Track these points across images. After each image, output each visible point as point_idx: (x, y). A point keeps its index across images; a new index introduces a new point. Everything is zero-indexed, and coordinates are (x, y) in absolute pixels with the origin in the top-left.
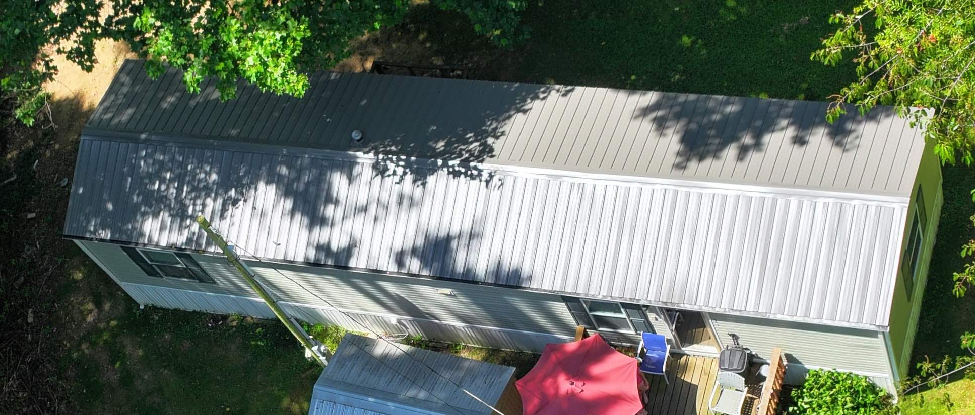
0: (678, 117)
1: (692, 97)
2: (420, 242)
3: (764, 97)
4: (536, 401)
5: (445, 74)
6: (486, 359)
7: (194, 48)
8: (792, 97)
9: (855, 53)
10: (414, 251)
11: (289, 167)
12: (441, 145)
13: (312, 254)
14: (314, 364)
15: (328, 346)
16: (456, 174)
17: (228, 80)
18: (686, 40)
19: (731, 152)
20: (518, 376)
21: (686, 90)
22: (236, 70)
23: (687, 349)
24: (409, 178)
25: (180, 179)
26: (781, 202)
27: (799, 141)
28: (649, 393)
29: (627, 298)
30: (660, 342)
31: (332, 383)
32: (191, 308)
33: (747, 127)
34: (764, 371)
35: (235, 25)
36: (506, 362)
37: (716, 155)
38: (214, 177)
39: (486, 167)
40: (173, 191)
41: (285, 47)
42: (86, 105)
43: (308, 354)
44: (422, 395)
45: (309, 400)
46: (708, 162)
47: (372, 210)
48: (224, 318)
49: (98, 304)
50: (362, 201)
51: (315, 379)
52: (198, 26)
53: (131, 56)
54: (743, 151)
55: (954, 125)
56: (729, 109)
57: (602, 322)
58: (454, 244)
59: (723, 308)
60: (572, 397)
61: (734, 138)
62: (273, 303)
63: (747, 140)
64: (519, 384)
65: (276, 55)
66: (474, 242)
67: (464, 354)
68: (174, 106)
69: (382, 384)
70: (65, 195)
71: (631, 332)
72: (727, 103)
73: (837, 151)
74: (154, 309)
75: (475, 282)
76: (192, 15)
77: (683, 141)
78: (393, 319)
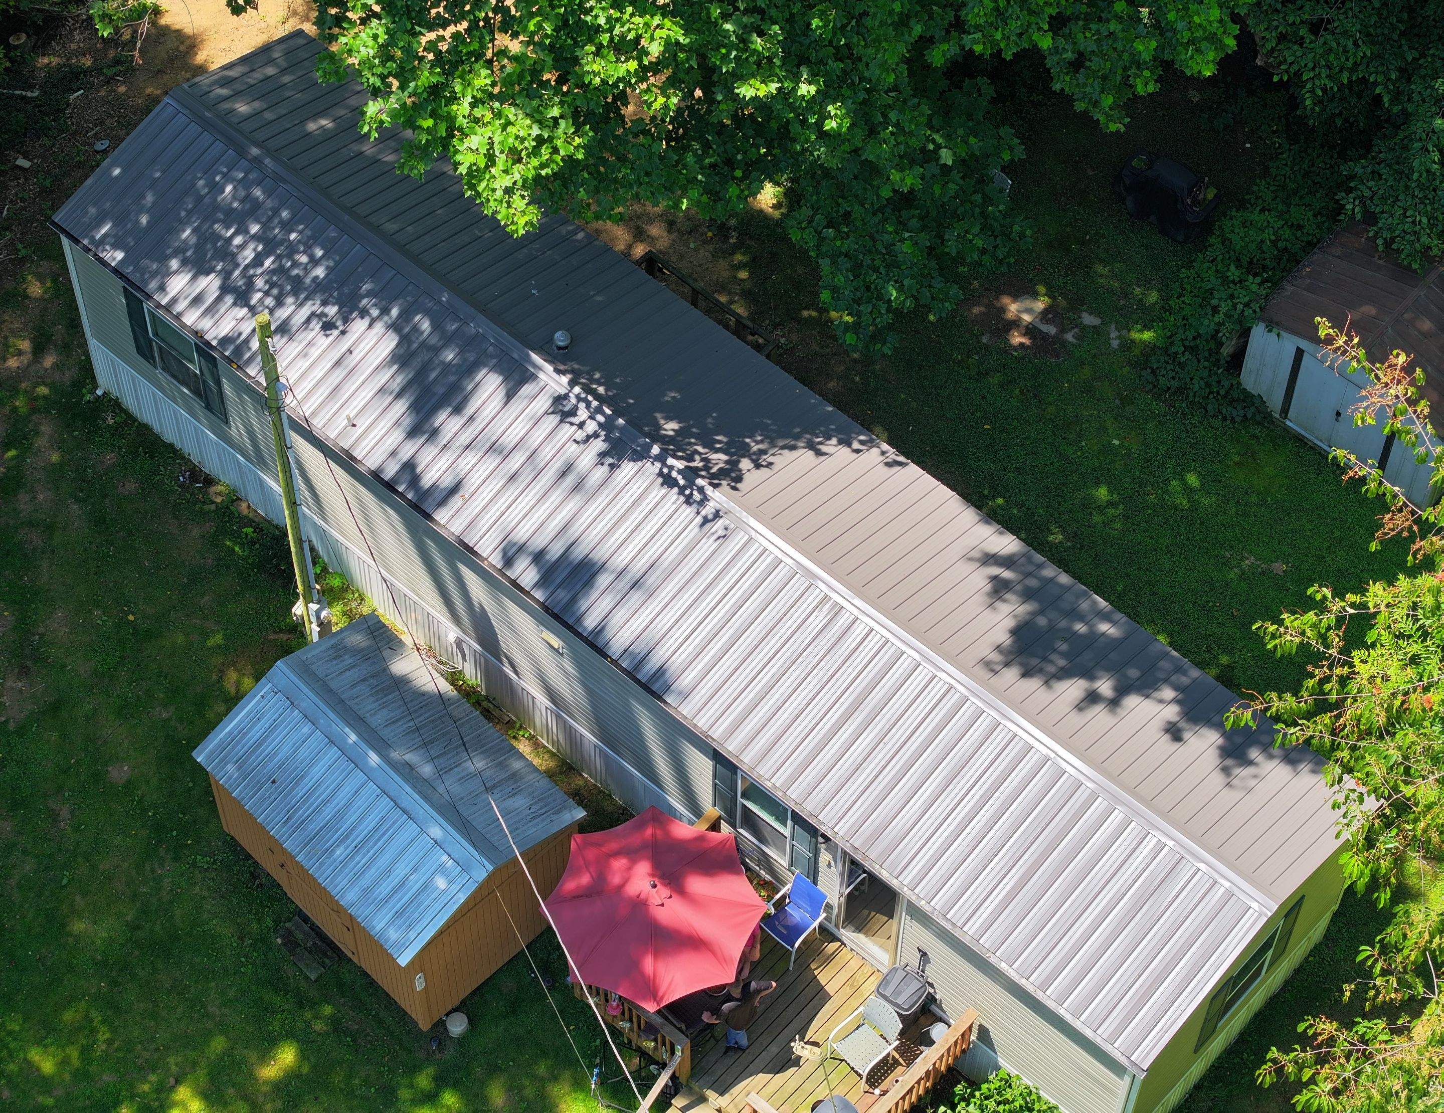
0: (1028, 595)
1: (1064, 579)
2: (556, 551)
3: (1162, 638)
4: (585, 880)
5: (740, 330)
6: (550, 774)
7: (405, 75)
8: (1199, 664)
9: (1316, 658)
10: (538, 557)
11: (435, 326)
12: (670, 427)
13: (391, 471)
14: (297, 629)
15: (334, 614)
16: (668, 481)
17: (424, 151)
18: (1102, 493)
19: (1074, 689)
20: (583, 827)
21: (1063, 564)
22: (446, 143)
23: (847, 934)
24: (599, 445)
25: (270, 245)
26: (1100, 804)
27: (1174, 732)
28: (755, 966)
29: (807, 810)
30: (816, 902)
31: (306, 672)
32: (169, 435)
33: (1115, 669)
34: (938, 1031)
35: (482, 79)
36: (579, 797)
37: (1050, 680)
38: (320, 272)
39: (718, 497)
40: (248, 255)
41: (535, 152)
42: (201, 57)
43: (298, 609)
44: (427, 770)
45: (258, 679)
46: (1034, 684)
47: (517, 461)
48: (209, 481)
49: (39, 350)
50: (511, 438)
51: (286, 651)
52: (432, 46)
53: (310, 28)
54: (1092, 698)
55: (1389, 841)
56: (1104, 627)
57: (750, 821)
58: (603, 580)
59: (934, 906)
60: (640, 904)
61: (1089, 674)
62: (293, 504)
63: (1105, 687)
64: (576, 841)
65: (516, 157)
66: (636, 597)
67: (524, 747)
68: (327, 136)
69: (377, 720)
70: (88, 166)
71: (781, 860)
72: (1105, 617)
73: (1218, 779)
74: (116, 405)
75: (602, 652)
76: (431, 26)
77: (1015, 632)
78: (452, 633)
